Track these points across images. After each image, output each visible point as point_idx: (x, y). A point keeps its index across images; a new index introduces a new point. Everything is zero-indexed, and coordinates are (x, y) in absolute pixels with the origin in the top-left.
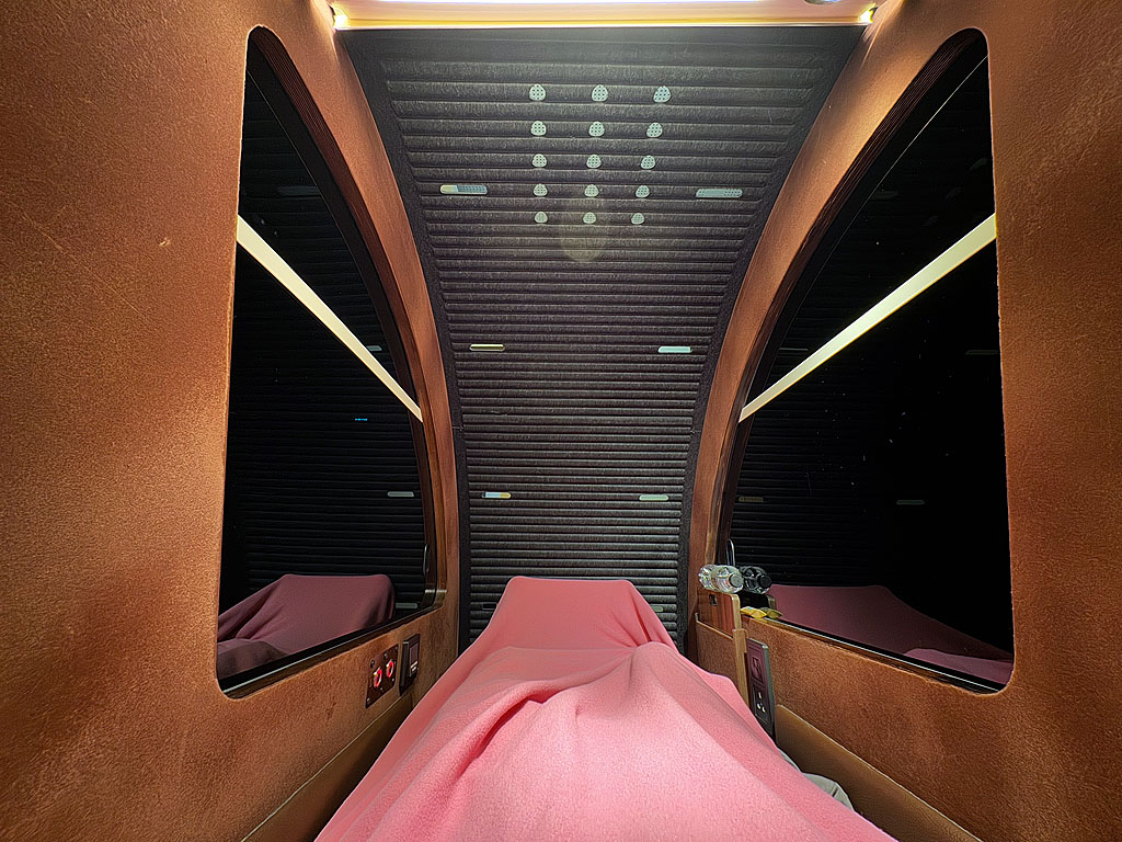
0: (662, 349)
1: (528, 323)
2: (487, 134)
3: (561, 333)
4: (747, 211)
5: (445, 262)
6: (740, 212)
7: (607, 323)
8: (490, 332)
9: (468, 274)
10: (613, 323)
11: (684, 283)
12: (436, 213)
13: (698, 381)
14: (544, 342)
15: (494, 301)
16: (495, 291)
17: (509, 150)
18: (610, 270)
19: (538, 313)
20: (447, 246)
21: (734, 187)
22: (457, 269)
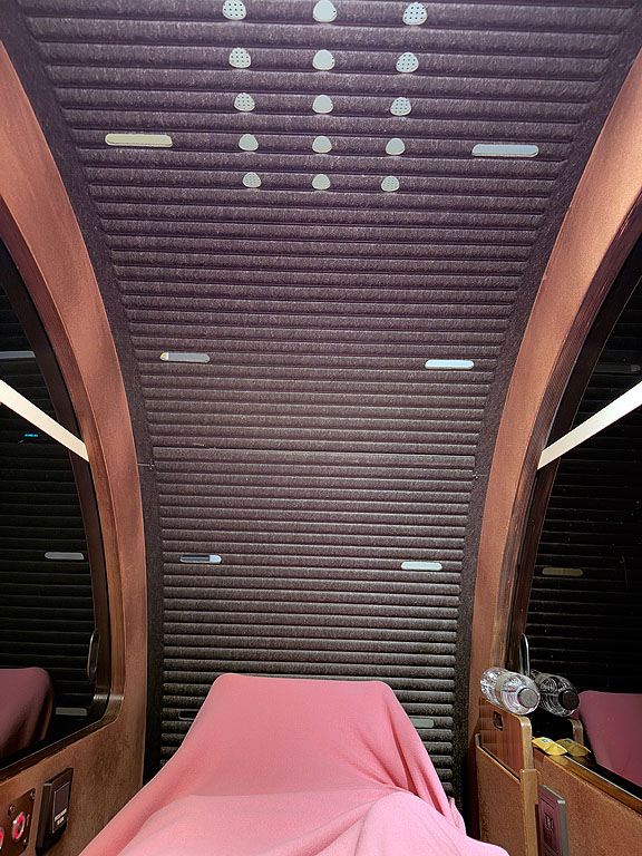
0: (431, 363)
1: (242, 325)
2: (166, 64)
3: (289, 339)
4: (545, 176)
5: (118, 239)
6: (535, 176)
7: (352, 327)
8: (189, 336)
9: (152, 256)
10: (360, 327)
11: (459, 272)
12: (102, 172)
13: (483, 407)
14: (265, 351)
15: (191, 294)
16: (193, 280)
17: (198, 87)
18: (353, 255)
19: (255, 311)
20: (119, 216)
21: (527, 142)
22: (136, 248)
